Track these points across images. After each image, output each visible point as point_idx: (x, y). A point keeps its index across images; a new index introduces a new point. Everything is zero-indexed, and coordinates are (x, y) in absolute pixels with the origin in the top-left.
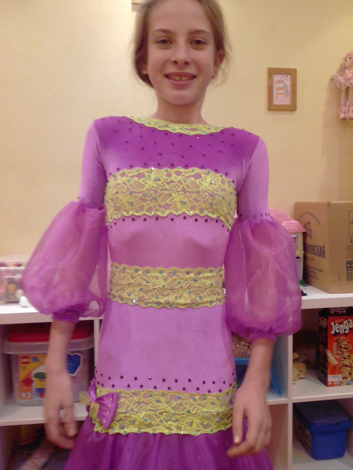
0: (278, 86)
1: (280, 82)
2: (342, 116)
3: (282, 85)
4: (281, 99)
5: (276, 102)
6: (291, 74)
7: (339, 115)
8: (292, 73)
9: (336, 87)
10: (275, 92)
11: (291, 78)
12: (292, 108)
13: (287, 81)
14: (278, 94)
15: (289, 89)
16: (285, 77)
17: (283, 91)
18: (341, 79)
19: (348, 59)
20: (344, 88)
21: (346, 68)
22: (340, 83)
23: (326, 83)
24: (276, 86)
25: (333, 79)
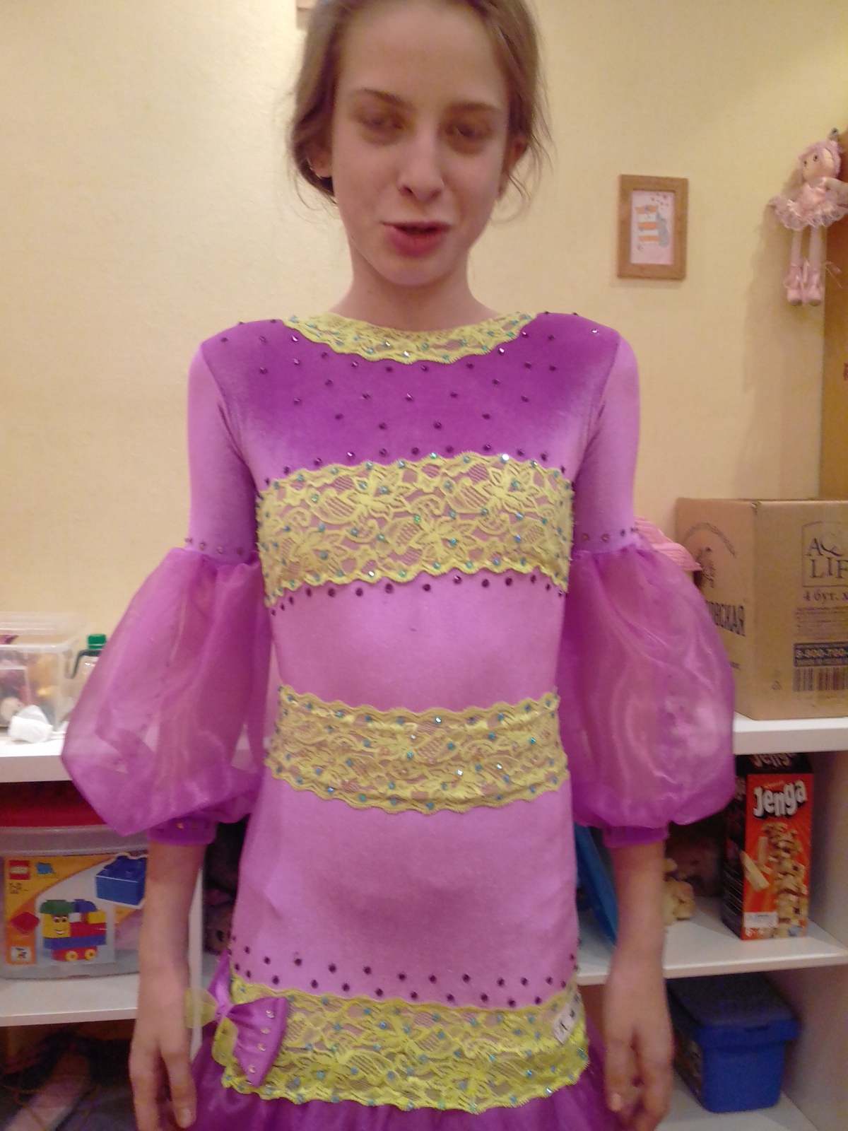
0: (643, 218)
1: (648, 209)
2: (793, 295)
3: (652, 218)
4: (650, 251)
5: (638, 258)
6: (674, 192)
7: (786, 294)
8: (676, 189)
9: (781, 225)
10: (636, 233)
11: (675, 201)
12: (675, 272)
13: (665, 207)
14: (642, 239)
15: (669, 227)
16: (661, 199)
17: (655, 233)
18: (793, 207)
19: (810, 160)
20: (798, 229)
21: (804, 181)
22: (791, 216)
23: (756, 216)
24: (638, 218)
25: (773, 207)
